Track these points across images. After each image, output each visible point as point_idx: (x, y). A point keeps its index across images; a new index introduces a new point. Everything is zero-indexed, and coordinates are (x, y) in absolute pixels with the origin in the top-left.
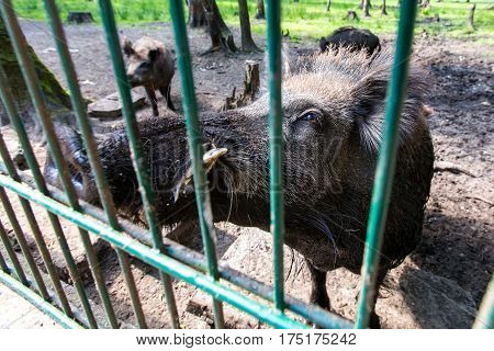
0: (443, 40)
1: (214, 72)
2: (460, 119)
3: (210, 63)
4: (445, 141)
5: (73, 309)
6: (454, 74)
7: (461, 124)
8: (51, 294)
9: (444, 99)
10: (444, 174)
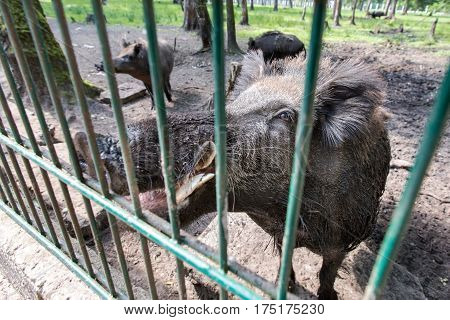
0: (405, 50)
1: (203, 69)
2: (417, 123)
3: (200, 62)
4: (402, 141)
5: (95, 271)
6: (414, 81)
7: (418, 127)
8: (77, 256)
9: (403, 103)
10: (400, 171)
